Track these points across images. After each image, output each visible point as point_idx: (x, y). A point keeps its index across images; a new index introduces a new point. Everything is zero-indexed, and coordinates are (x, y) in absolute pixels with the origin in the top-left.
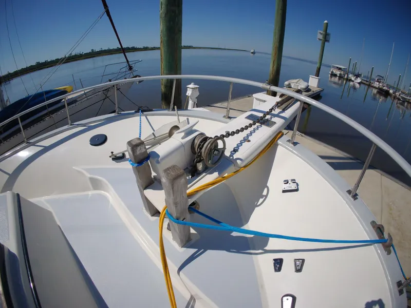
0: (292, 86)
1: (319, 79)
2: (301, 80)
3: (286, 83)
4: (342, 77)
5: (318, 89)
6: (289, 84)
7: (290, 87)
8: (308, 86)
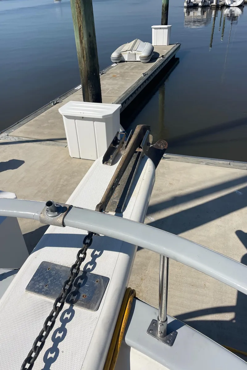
0: (126, 57)
1: (168, 28)
2: (139, 40)
3: (114, 55)
4: (208, 6)
5: (171, 48)
6: (120, 56)
7: (123, 61)
8: (153, 48)
